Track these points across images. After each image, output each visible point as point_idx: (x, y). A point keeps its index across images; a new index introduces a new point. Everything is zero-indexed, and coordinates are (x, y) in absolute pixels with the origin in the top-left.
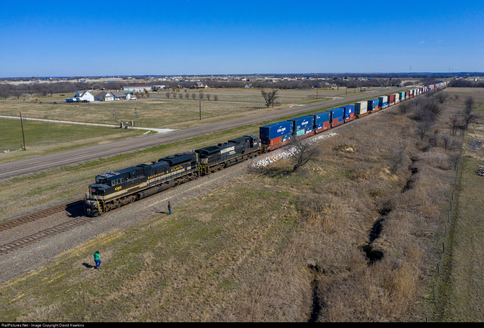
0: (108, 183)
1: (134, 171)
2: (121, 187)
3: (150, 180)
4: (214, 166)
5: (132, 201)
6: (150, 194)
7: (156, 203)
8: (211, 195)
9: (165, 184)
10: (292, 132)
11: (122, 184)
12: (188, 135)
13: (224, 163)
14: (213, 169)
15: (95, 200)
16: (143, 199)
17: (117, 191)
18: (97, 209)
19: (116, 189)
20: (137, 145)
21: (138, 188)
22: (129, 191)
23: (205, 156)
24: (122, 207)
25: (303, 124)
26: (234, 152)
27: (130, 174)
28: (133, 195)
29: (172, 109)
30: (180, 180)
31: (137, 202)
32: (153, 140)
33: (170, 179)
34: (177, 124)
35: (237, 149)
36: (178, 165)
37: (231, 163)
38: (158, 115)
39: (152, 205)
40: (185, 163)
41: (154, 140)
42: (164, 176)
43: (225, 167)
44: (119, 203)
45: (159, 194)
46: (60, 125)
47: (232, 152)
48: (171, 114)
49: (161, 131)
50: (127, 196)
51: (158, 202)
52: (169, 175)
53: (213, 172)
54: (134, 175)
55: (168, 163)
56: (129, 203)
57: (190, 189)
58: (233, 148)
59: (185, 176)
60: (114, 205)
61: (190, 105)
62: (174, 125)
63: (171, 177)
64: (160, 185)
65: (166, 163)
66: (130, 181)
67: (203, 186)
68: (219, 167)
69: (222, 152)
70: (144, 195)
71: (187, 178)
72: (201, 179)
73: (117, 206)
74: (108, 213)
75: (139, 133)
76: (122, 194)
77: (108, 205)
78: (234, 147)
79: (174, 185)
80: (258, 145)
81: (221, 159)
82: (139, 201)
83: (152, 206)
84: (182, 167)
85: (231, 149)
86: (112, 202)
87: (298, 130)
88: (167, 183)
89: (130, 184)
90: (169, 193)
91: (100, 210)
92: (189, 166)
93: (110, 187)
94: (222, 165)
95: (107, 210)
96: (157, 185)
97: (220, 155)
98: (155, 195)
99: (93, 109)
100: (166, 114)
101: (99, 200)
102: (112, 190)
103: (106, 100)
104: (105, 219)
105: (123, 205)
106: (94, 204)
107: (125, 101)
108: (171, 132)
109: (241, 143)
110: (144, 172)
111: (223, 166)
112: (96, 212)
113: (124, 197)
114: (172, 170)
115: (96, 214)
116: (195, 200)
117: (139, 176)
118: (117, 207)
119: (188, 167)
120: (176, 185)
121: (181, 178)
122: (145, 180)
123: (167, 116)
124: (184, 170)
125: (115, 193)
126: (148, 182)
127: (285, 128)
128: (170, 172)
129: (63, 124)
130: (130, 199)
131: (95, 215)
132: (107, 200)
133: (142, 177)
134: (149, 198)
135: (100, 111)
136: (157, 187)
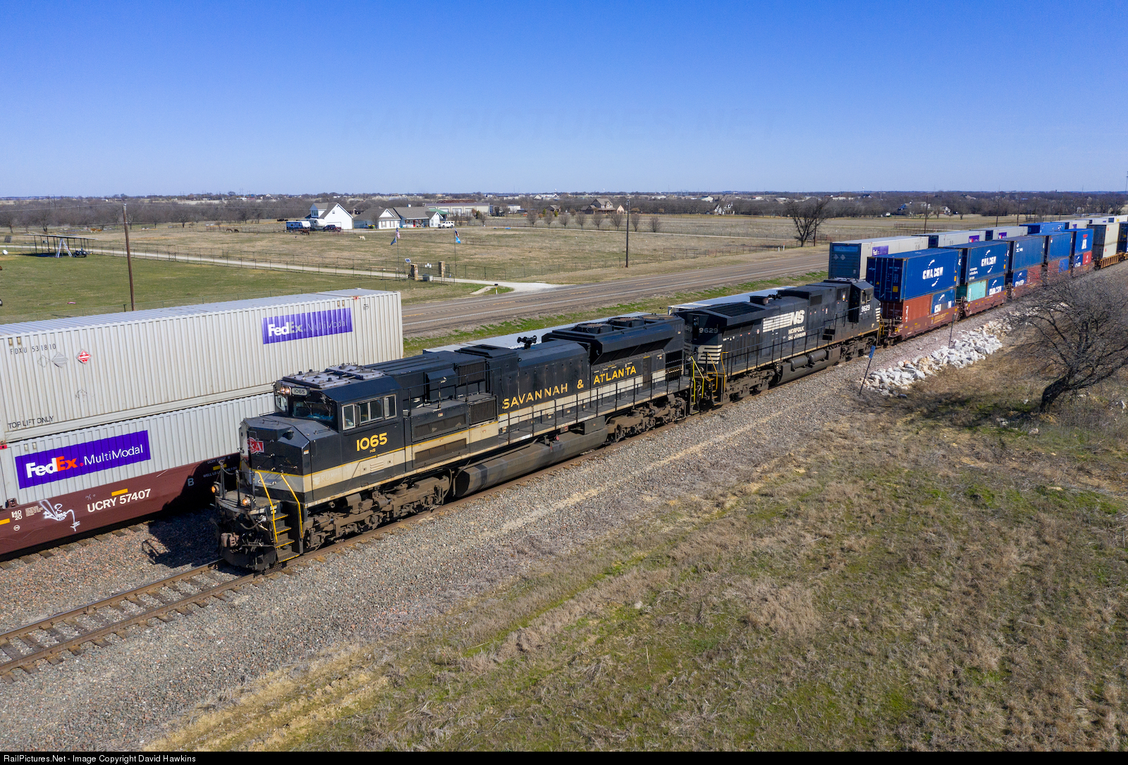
0: (326, 414)
1: (445, 367)
2: (383, 437)
3: (513, 414)
4: (742, 376)
5: (430, 500)
6: (507, 474)
7: (535, 513)
8: (754, 487)
9: (571, 434)
10: (957, 284)
11: (392, 423)
12: (604, 296)
13: (772, 366)
14: (738, 386)
15: (261, 492)
16: (481, 495)
17: (365, 454)
18: (266, 537)
19: (360, 445)
20: (456, 318)
21: (462, 445)
22: (422, 457)
23: (714, 335)
24: (389, 529)
25: (985, 262)
26: (801, 333)
27: (428, 380)
28: (437, 474)
29: (544, 245)
30: (626, 422)
31: (452, 508)
32: (500, 305)
33: (590, 413)
34: (563, 274)
35: (810, 322)
36: (619, 362)
37: (793, 370)
38: (511, 257)
39: (519, 523)
40: (646, 356)
41: (503, 305)
42: (569, 401)
43: (774, 384)
44: (376, 508)
45: (544, 474)
46: (256, 272)
47: (795, 330)
48: (542, 254)
49: (519, 287)
50: (411, 482)
51: (540, 511)
52: (584, 396)
53: (735, 398)
54: (443, 387)
55: (586, 347)
56: (420, 509)
57: (665, 462)
58: (798, 317)
59: (645, 405)
60: (352, 519)
61: (591, 238)
62: (556, 275)
63: (594, 405)
64: (552, 436)
65: (574, 346)
66: (426, 410)
67: (711, 451)
68: (756, 381)
69: (768, 325)
70: (484, 476)
71: (651, 416)
72: (698, 423)
73: (362, 522)
74: (320, 555)
75: (460, 292)
76: (389, 471)
77: (323, 519)
78: (803, 312)
79: (603, 440)
80: (871, 316)
81: (764, 352)
82: (461, 503)
83: (520, 531)
84: (633, 370)
85: (792, 320)
86: (341, 506)
87: (973, 281)
88: (578, 429)
89: (427, 427)
90: (585, 471)
91: (280, 539)
92: (660, 369)
93: (332, 433)
94: (765, 373)
95: (315, 539)
96: (540, 439)
97: (760, 337)
98: (527, 478)
99: (347, 243)
100: (530, 255)
101: (274, 493)
102: (343, 451)
103: (380, 227)
104: (304, 587)
105: (389, 520)
106: (254, 512)
107: (427, 229)
108: (552, 289)
109: (824, 303)
110: (488, 374)
111: (767, 378)
112: (260, 550)
113: (398, 482)
114: (597, 380)
115: (260, 561)
116: (698, 507)
117: (467, 393)
118: (363, 527)
119: (656, 370)
120: (611, 438)
121: (628, 412)
122: (489, 412)
123: (534, 258)
124: (639, 380)
125: (355, 464)
126: (503, 421)
127: (942, 269)
128: (589, 386)
129: (265, 269)
130: (425, 493)
131: (257, 566)
132: (314, 494)
133: (479, 397)
134: (503, 490)
135: (361, 247)
136: (539, 445)
